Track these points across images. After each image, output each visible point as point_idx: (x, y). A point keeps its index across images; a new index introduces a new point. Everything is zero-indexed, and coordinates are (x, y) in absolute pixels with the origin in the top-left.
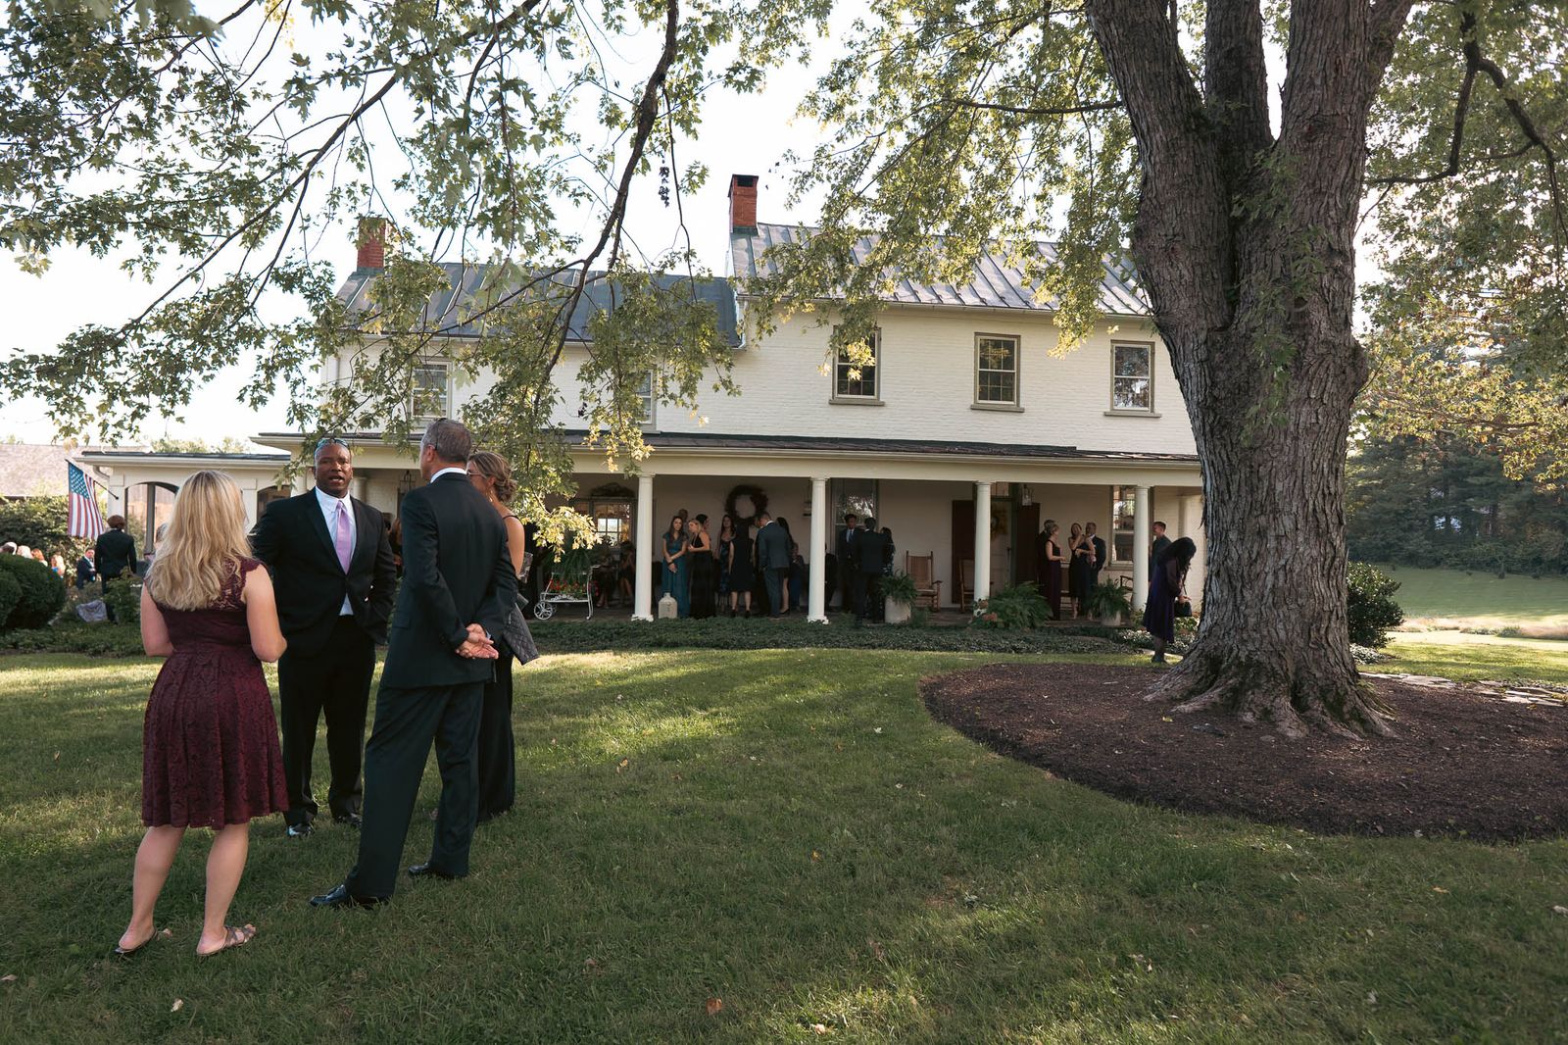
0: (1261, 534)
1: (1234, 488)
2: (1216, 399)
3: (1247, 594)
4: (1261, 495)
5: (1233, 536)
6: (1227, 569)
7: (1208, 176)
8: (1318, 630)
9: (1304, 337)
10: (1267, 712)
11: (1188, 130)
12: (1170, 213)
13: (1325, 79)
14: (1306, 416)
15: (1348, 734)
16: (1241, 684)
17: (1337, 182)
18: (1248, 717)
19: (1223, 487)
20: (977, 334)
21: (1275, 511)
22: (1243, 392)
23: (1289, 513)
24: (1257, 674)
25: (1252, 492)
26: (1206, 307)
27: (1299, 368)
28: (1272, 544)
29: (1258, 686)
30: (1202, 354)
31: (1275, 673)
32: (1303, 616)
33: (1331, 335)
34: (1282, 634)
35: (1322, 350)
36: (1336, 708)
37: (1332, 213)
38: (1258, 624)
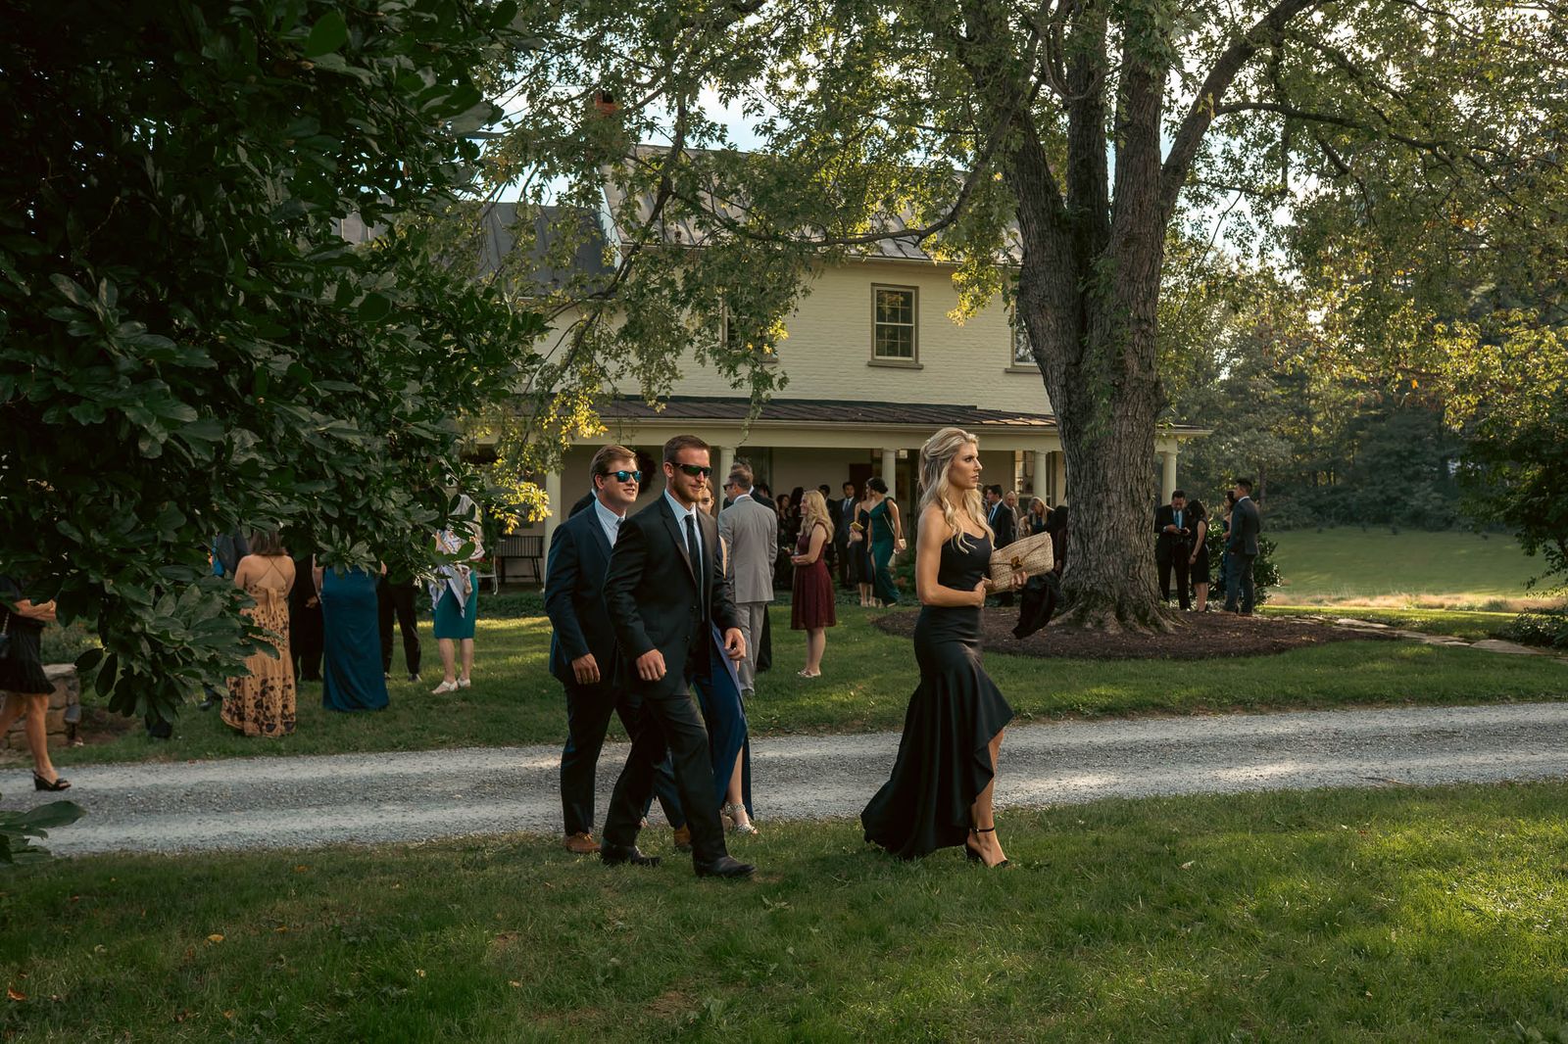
0: (1099, 505)
1: (1083, 474)
2: (1071, 413)
3: (1091, 547)
4: (1099, 480)
5: (1082, 507)
6: (1079, 529)
7: (1066, 258)
8: (1134, 568)
9: (1123, 376)
10: (1100, 622)
11: (1053, 225)
12: (1041, 281)
13: (1133, 212)
14: (1125, 427)
15: (1147, 632)
16: (1087, 605)
17: (1143, 274)
18: (1089, 625)
19: (1076, 473)
20: (873, 284)
21: (1108, 490)
22: (1088, 409)
23: (1116, 491)
24: (1096, 599)
25: (1093, 477)
26: (1065, 348)
27: (1121, 395)
28: (1105, 512)
29: (1096, 606)
30: (1062, 381)
31: (1106, 597)
32: (1124, 559)
33: (1141, 375)
34: (1111, 571)
35: (1135, 384)
36: (1142, 619)
37: (1141, 294)
38: (1097, 565)
